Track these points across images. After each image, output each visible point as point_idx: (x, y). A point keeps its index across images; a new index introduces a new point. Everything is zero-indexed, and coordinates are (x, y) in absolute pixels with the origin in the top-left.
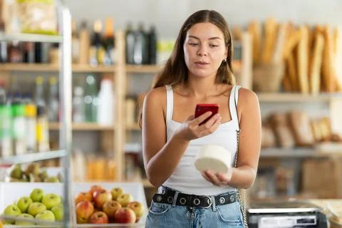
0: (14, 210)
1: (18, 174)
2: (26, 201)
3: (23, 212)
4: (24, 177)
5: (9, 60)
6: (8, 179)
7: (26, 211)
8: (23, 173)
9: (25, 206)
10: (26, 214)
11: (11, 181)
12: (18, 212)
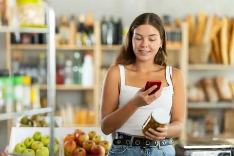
0: (21, 146)
1: (26, 121)
2: (30, 141)
3: (27, 148)
4: (30, 123)
5: (21, 42)
6: (18, 124)
7: (30, 147)
8: (29, 120)
9: (29, 144)
10: (30, 150)
11: (21, 126)
12: (24, 148)
